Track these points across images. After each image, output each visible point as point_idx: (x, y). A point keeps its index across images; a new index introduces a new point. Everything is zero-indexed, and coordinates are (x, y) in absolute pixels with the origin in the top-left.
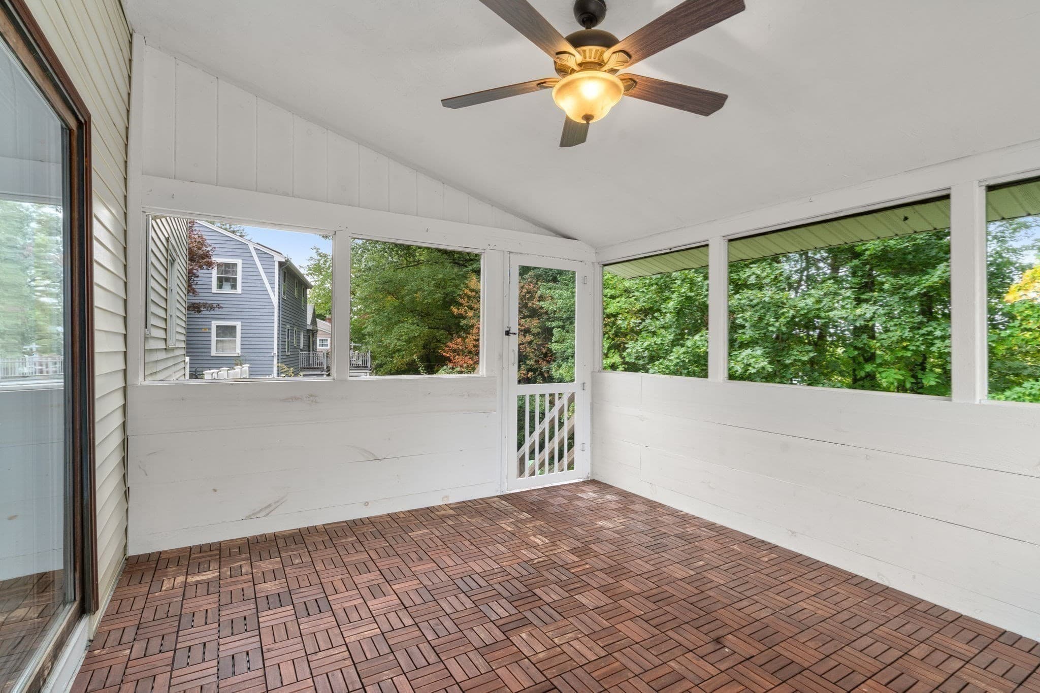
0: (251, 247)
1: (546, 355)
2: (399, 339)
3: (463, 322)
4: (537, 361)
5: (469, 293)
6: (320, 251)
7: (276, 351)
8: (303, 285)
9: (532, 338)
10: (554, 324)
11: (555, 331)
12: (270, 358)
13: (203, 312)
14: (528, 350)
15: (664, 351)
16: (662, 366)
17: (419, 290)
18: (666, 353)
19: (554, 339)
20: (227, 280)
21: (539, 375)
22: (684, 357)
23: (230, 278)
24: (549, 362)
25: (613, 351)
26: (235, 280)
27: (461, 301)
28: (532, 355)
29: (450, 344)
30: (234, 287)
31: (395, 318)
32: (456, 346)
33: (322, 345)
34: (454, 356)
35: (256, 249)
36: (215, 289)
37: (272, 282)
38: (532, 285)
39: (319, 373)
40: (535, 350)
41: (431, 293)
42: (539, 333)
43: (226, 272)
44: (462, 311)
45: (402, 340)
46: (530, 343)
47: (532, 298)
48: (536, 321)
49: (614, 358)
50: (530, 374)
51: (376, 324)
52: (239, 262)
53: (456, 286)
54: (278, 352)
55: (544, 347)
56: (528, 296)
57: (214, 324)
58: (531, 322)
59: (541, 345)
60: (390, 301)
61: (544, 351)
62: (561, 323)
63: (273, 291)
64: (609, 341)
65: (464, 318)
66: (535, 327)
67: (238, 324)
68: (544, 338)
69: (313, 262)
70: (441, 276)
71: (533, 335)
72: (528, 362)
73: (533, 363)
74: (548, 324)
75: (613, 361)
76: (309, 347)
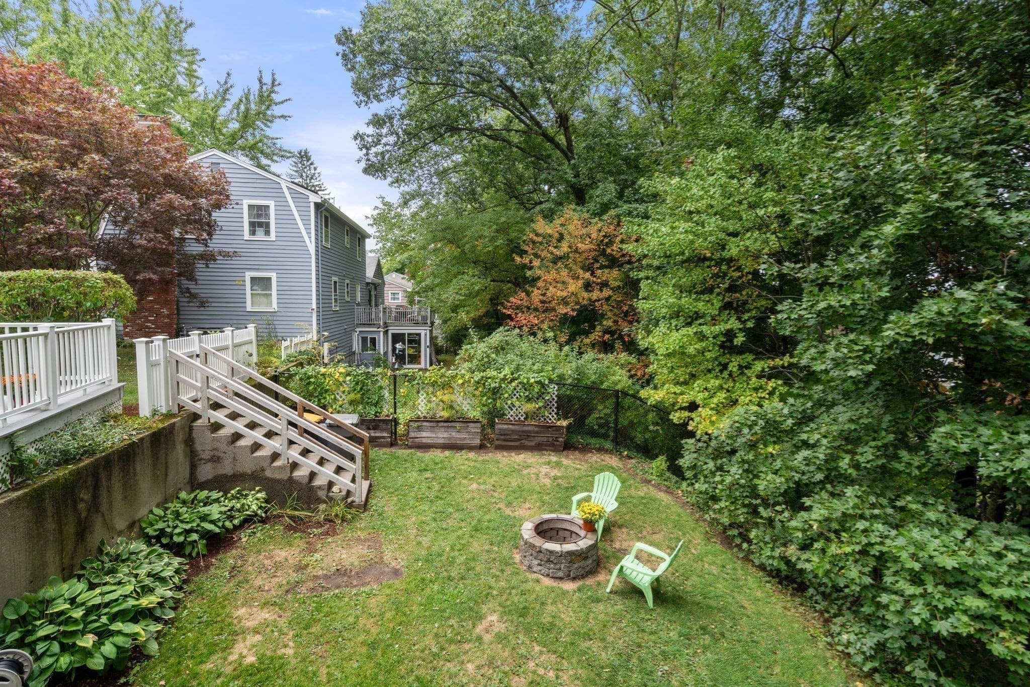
0: (284, 185)
1: (626, 314)
2: (457, 293)
3: (529, 273)
4: (616, 322)
5: (535, 238)
6: (386, 200)
7: (314, 306)
8: (358, 236)
9: (610, 293)
10: (642, 275)
11: (643, 284)
12: (309, 315)
13: (218, 262)
14: (605, 307)
15: (859, 319)
16: (856, 348)
17: (480, 237)
18: (861, 321)
19: (641, 295)
20: (260, 225)
21: (617, 339)
22: (922, 334)
23: (262, 223)
24: (631, 323)
25: (727, 312)
26: (267, 225)
27: (526, 248)
28: (609, 314)
29: (512, 299)
30: (267, 233)
31: (455, 270)
32: (519, 302)
33: (394, 299)
34: (516, 314)
35: (289, 188)
36: (247, 236)
37: (307, 227)
38: (612, 227)
39: (375, 329)
40: (613, 307)
41: (493, 240)
42: (619, 287)
43: (259, 216)
44: (526, 261)
45: (461, 295)
46: (608, 299)
47: (611, 243)
48: (615, 273)
49: (730, 322)
50: (607, 336)
51: (435, 277)
52: (272, 204)
53: (522, 231)
54: (318, 308)
55: (625, 304)
56: (606, 240)
57: (249, 275)
58: (609, 273)
59: (621, 301)
60: (449, 251)
61: (625, 308)
62: (651, 273)
63: (310, 237)
64: (720, 298)
65: (531, 268)
66: (615, 279)
67: (273, 275)
68: (625, 293)
69: (377, 212)
70: (503, 219)
71: (612, 289)
72: (605, 323)
73: (611, 324)
74: (633, 274)
75: (728, 327)
76: (370, 301)
